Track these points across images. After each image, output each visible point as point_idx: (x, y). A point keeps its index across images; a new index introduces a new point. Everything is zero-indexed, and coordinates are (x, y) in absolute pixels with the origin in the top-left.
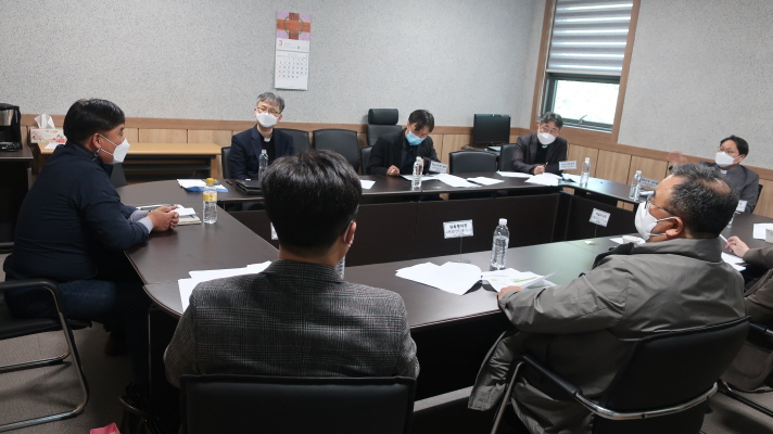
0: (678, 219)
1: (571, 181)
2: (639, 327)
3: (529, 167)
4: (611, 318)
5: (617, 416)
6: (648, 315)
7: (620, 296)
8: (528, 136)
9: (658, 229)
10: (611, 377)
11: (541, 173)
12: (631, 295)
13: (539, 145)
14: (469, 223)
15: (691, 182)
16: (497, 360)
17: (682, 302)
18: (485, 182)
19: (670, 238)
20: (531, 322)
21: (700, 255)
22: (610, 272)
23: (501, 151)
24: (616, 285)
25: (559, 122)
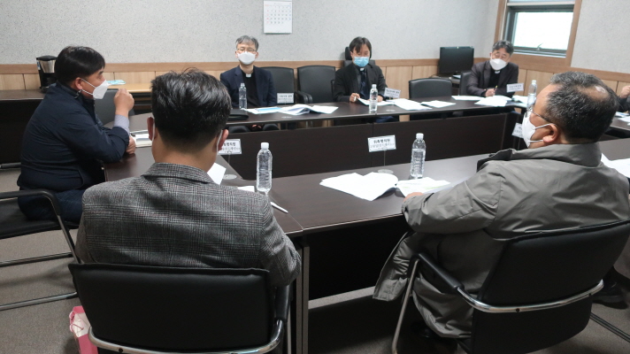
0: (553, 126)
1: (519, 102)
2: (510, 228)
3: (481, 91)
4: (484, 219)
5: (494, 309)
6: (520, 216)
7: (492, 198)
8: (482, 63)
9: (536, 136)
10: (486, 274)
11: (492, 96)
12: (503, 197)
13: (492, 71)
14: (392, 138)
15: (565, 89)
16: (399, 257)
17: (554, 204)
18: (438, 105)
19: (547, 144)
20: (419, 223)
21: (574, 159)
22: (485, 176)
23: (461, 79)
24: (489, 189)
25: (510, 49)
